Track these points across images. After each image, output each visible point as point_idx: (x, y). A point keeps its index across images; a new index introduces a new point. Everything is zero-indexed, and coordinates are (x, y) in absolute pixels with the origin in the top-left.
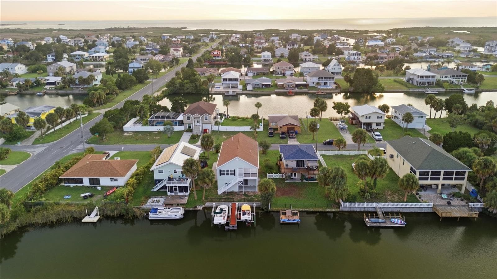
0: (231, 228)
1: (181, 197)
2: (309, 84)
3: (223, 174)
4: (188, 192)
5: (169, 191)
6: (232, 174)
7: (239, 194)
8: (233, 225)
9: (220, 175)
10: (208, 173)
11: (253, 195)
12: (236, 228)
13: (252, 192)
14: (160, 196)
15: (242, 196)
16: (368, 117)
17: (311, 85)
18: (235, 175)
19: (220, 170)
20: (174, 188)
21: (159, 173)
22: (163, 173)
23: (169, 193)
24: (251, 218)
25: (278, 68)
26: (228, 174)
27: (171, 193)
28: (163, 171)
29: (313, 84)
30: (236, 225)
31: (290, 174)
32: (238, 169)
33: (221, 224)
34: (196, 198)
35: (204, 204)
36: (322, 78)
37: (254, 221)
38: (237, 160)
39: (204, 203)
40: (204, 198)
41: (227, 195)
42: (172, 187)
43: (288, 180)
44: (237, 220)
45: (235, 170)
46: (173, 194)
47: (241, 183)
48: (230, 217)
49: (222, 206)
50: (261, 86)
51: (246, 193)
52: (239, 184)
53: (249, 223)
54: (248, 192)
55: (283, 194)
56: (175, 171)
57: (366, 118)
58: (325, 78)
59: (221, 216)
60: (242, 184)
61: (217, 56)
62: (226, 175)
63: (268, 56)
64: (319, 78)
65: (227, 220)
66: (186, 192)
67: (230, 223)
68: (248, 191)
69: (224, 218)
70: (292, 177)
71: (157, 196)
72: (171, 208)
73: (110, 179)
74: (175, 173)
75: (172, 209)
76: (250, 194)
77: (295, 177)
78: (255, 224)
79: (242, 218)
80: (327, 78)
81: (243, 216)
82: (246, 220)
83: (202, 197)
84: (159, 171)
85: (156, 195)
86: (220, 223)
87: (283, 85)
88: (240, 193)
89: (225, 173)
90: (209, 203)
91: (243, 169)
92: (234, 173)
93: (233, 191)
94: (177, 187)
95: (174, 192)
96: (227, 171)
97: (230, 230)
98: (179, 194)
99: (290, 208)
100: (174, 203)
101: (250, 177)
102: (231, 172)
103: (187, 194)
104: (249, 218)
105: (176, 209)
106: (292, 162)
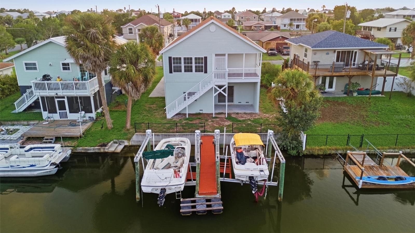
0: (201, 207)
1: (73, 124)
2: (280, 27)
3: (178, 70)
4: (91, 112)
5: (45, 110)
6: (198, 70)
7: (216, 117)
8: (209, 197)
9: (171, 72)
10: (135, 52)
11: (249, 119)
12: (218, 206)
13: (245, 113)
14: (25, 123)
15: (225, 121)
16: (393, 28)
17: (282, 27)
18: (206, 72)
19: (170, 58)
20: (56, 100)
21: (27, 69)
22: (35, 69)
23: (45, 114)
24: (267, 173)
25: (242, 18)
26: (188, 69)
27: (50, 115)
28: (34, 64)
29: (285, 26)
30: (218, 196)
31: (321, 82)
32: (214, 57)
33: (168, 192)
34: (110, 126)
35: (129, 139)
36: (295, 20)
37: (275, 184)
38: (213, 28)
39: (129, 135)
40: (128, 126)
41: (187, 119)
42: (51, 99)
44: (221, 179)
45: (206, 58)
46: (56, 117)
47: (221, 91)
48: (198, 170)
49: (174, 140)
51: (233, 116)
52: (216, 91)
53: (260, 188)
54: (238, 114)
56: (64, 64)
57: (390, 31)
58: (298, 19)
59: (168, 166)
60: (224, 91)
61: (178, 17)
62: (185, 71)
63: (229, 16)
64: (291, 20)
65: (188, 180)
66: (86, 112)
67: (197, 188)
68: (237, 111)
69: (177, 173)
71: (17, 120)
72: (28, 147)
74: (64, 69)
75: (31, 149)
76: (242, 117)
77: (330, 90)
78: (281, 191)
79: (236, 172)
80: (301, 19)
81: (240, 166)
82: (251, 178)
83: (126, 123)
84: (26, 64)
85: (14, 120)
86: (163, 190)
87: (251, 26)
88: (218, 116)
89: (183, 65)
90: (141, 135)
91: (227, 55)
92: (204, 65)
93: (202, 110)
94: (64, 97)
95: (58, 111)
96: (188, 60)
97: (200, 214)
98: (72, 116)
99: (358, 145)
100: (47, 136)
101: (243, 78)
102: (196, 63)
103: (89, 117)
104: (262, 173)
105: (42, 148)
106: (328, 55)
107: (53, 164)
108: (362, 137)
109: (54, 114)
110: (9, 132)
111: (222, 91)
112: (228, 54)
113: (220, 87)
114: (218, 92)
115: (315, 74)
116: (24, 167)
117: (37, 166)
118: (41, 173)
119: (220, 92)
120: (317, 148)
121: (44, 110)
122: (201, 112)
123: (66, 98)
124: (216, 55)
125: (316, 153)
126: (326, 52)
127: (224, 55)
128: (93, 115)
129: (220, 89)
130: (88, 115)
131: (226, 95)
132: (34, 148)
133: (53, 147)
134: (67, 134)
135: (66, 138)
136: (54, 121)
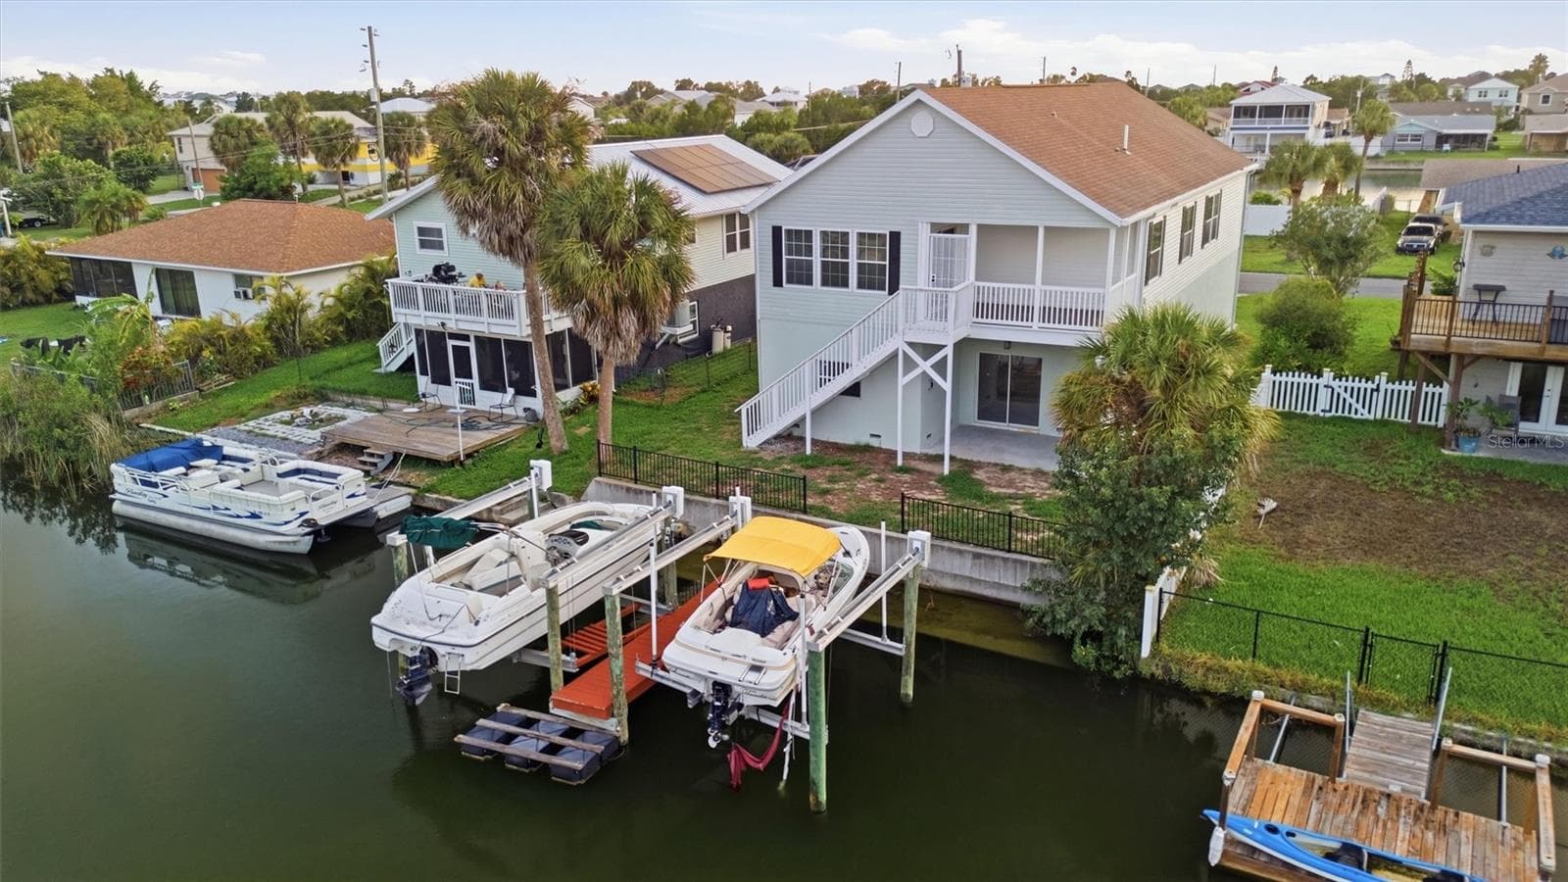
1: (472, 422)
3: (803, 275)
4: (533, 396)
6: (869, 278)
7: (904, 470)
8: (582, 720)
9: (778, 283)
11: (1026, 497)
13: (1035, 472)
14: (378, 404)
15: (924, 488)
18: (893, 290)
19: (777, 231)
20: (451, 343)
21: (422, 245)
22: (441, 246)
23: (424, 386)
26: (835, 276)
27: (433, 388)
28: (439, 232)
30: (614, 725)
31: (1513, 388)
32: (925, 234)
35: (579, 495)
37: (810, 730)
38: (921, 123)
41: (801, 460)
43: (1474, 434)
44: (643, 670)
45: (895, 237)
46: (448, 395)
47: (926, 366)
50: (1431, 141)
51: (980, 474)
52: (909, 364)
55: (1371, 546)
59: (507, 587)
60: (940, 367)
62: (825, 283)
66: (518, 393)
67: (556, 682)
68: (1013, 461)
70: (1526, 428)
71: (365, 394)
72: (289, 465)
73: (240, 279)
75: (297, 472)
76: (1010, 485)
82: (722, 689)
84: (422, 231)
88: (914, 464)
89: (817, 260)
90: (610, 485)
91: (973, 230)
92: (887, 263)
93: (879, 436)
94: (466, 338)
95: (453, 379)
96: (836, 242)
97: (510, 766)
98: (486, 400)
99: (1423, 692)
100: (377, 446)
101: (1036, 324)
102: (861, 254)
103: (526, 410)
104: (753, 676)
105: (320, 474)
106: (1558, 262)
107: (308, 523)
108: (1442, 654)
109: (441, 387)
110: (315, 421)
111: (932, 367)
112: (980, 227)
113: (928, 350)
114: (917, 372)
115: (1448, 343)
116: (238, 517)
117: (265, 519)
118: (275, 542)
119: (924, 373)
120: (1204, 658)
121: (422, 374)
122: (874, 442)
123: (472, 339)
124: (937, 228)
125: (1194, 680)
126: (1548, 246)
127: (964, 228)
128: (536, 404)
129: (925, 359)
130: (527, 401)
131: (947, 386)
132: (306, 471)
133: (335, 476)
134: (423, 447)
135: (414, 461)
136: (441, 406)
